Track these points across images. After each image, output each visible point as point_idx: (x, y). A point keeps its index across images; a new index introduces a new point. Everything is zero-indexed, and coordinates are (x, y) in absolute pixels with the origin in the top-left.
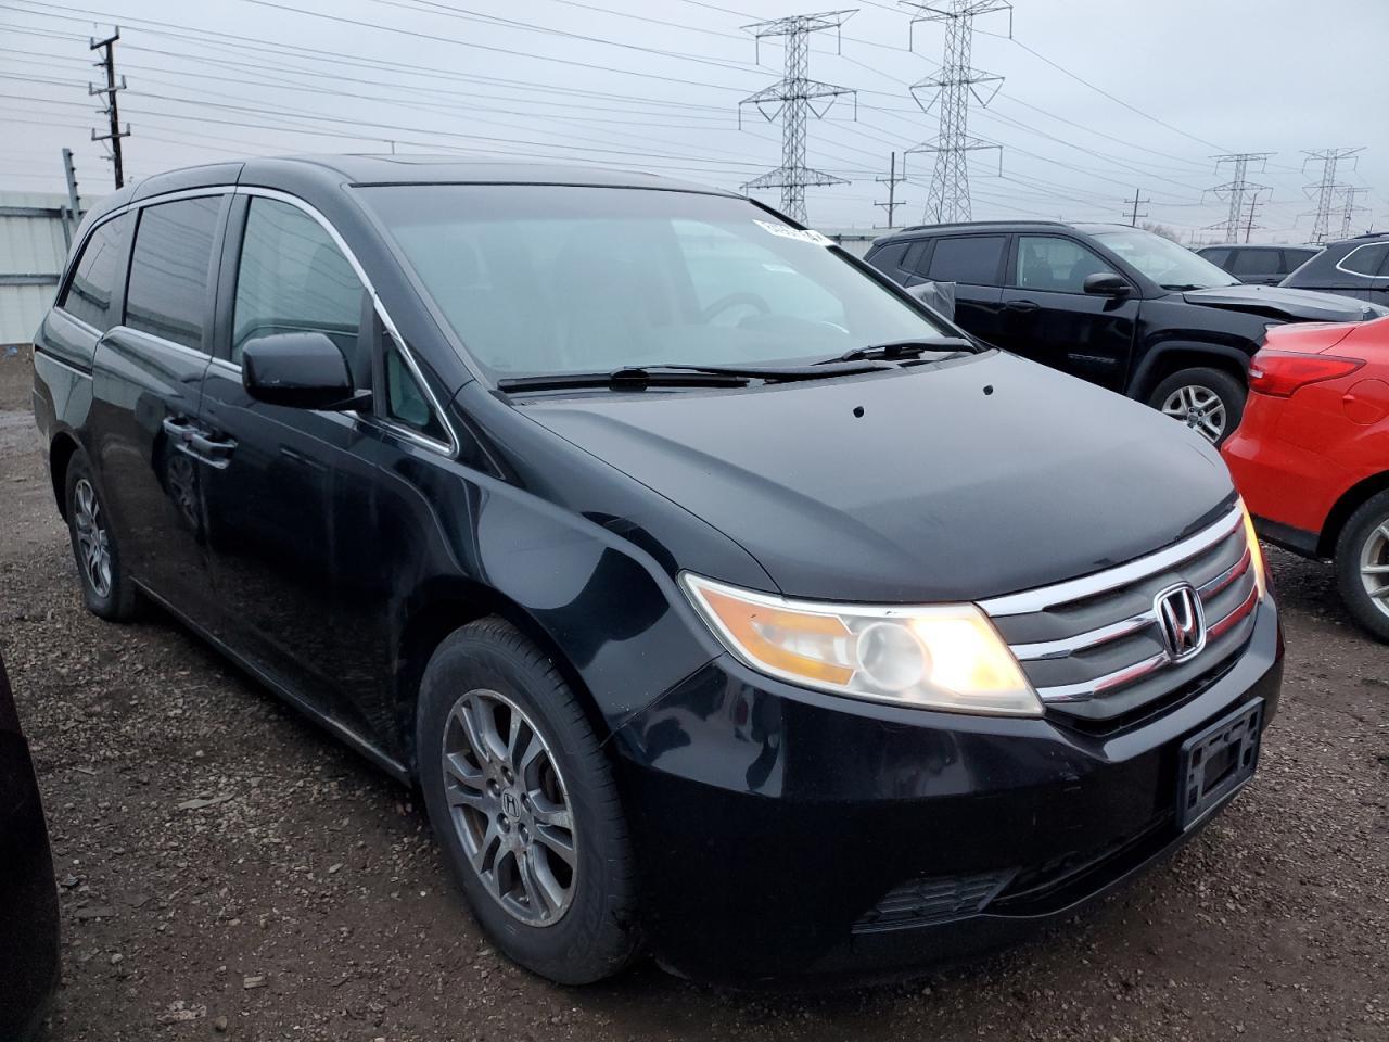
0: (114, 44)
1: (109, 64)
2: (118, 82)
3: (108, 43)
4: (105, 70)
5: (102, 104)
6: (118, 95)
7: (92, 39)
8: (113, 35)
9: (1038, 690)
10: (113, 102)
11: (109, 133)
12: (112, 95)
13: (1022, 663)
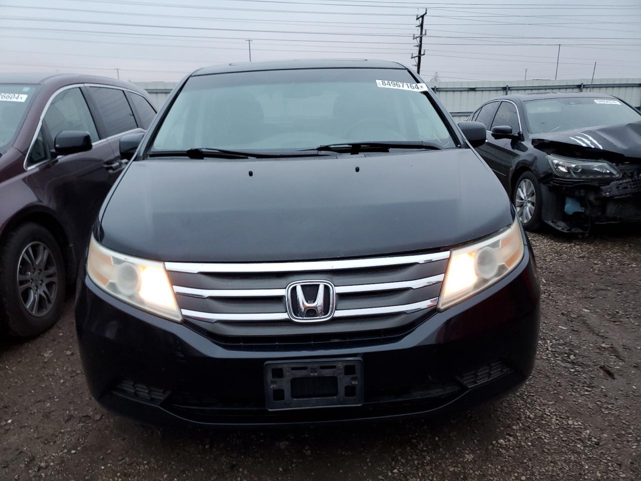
0: (425, 17)
1: (422, 26)
2: (424, 33)
3: (423, 17)
4: (419, 28)
5: (417, 43)
6: (423, 38)
7: (417, 16)
8: (424, 13)
9: (182, 309)
10: (421, 42)
11: (418, 55)
12: (421, 38)
13: (178, 295)
